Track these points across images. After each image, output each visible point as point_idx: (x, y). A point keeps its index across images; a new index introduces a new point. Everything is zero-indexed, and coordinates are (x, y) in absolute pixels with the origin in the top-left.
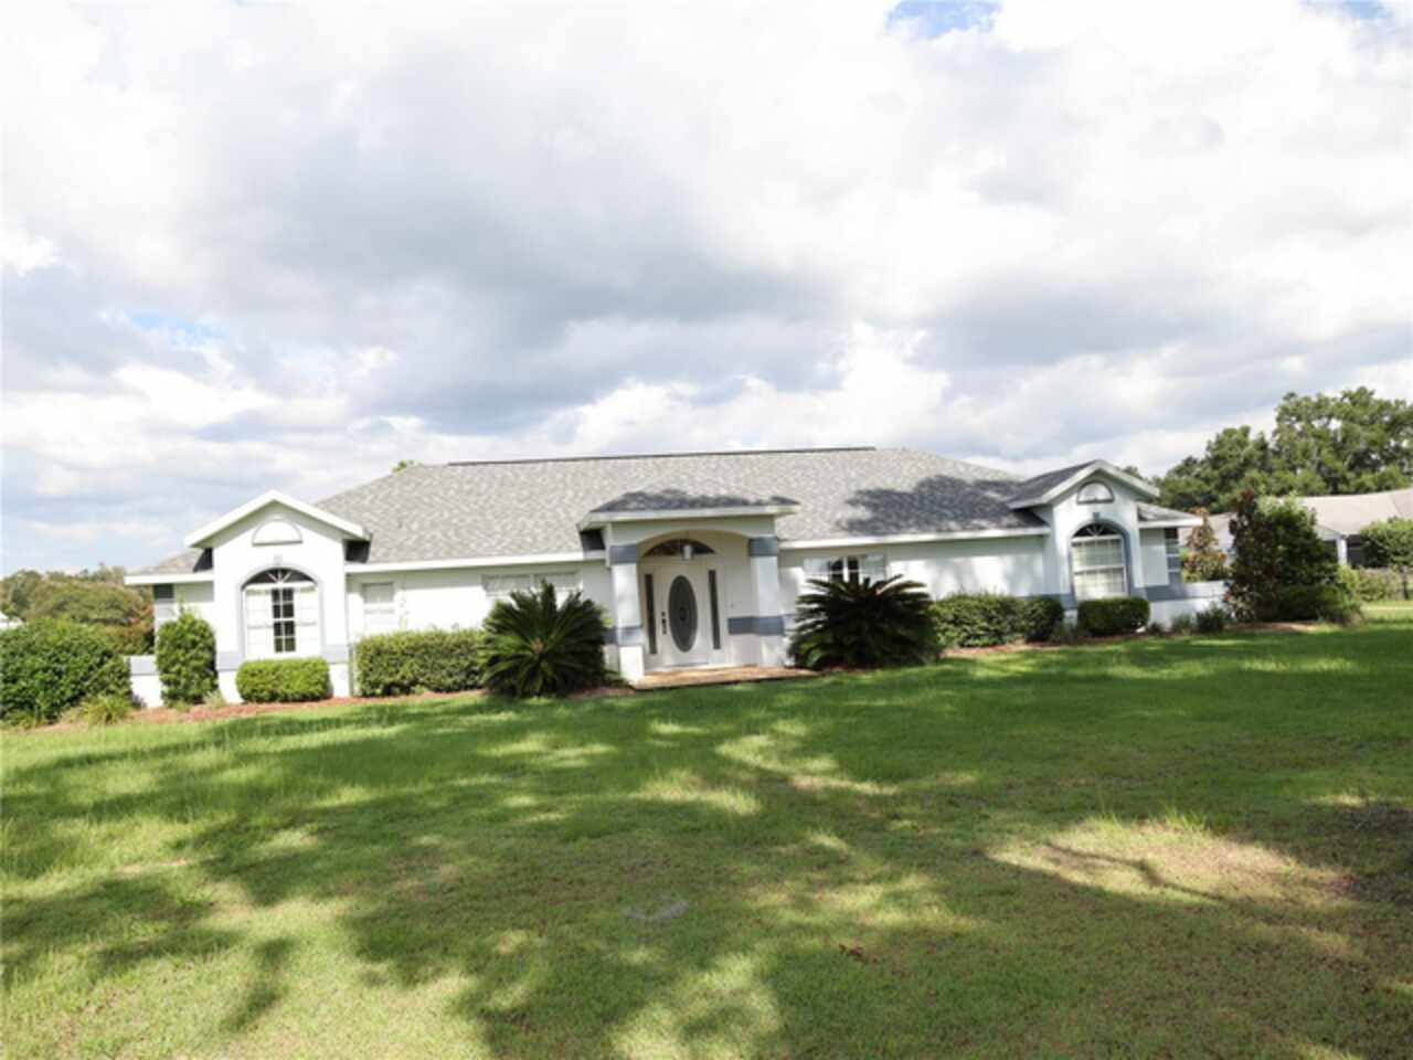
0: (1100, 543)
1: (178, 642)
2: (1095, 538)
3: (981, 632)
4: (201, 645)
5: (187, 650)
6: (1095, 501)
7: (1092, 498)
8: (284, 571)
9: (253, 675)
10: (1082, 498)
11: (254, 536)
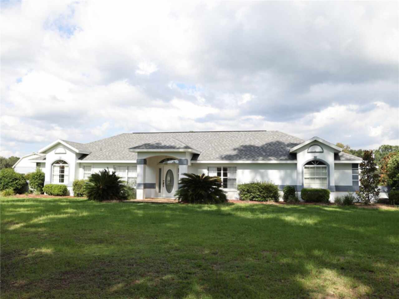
0: (317, 167)
1: (33, 178)
2: (315, 166)
3: (258, 196)
4: (38, 179)
5: (35, 180)
6: (315, 152)
7: (314, 151)
8: (62, 161)
9: (47, 188)
10: (309, 151)
11: (55, 151)
